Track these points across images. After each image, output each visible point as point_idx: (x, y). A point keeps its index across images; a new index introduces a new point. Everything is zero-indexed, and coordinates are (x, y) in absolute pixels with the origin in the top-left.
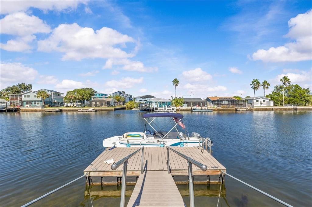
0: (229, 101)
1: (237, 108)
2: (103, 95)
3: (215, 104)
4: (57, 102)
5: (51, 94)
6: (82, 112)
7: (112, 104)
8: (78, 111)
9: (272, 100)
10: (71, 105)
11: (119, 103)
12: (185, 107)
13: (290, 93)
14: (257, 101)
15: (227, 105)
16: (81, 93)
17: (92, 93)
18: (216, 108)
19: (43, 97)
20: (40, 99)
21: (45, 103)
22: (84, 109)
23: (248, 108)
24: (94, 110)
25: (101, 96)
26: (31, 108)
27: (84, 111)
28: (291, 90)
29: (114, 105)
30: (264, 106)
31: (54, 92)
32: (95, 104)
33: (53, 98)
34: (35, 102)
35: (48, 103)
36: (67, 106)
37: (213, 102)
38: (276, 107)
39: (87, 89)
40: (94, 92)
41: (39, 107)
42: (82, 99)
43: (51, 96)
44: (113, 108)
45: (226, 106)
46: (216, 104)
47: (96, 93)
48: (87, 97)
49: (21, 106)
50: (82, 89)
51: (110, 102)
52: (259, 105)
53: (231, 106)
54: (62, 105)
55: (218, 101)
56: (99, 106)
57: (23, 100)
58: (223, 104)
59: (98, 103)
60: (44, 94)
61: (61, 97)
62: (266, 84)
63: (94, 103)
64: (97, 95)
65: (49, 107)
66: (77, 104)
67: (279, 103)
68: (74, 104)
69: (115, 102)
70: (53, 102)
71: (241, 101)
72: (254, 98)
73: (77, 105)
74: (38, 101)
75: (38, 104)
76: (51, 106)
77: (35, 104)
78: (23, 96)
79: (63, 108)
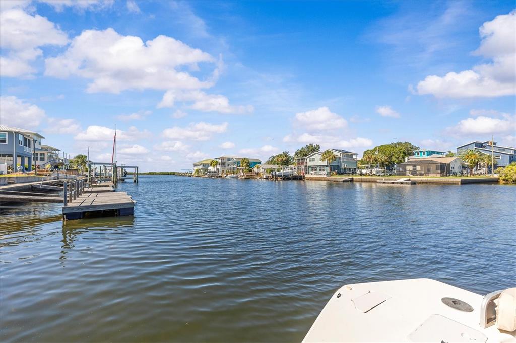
2: (434, 153)
4: (348, 167)
5: (339, 155)
6: (384, 184)
7: (457, 170)
8: (378, 182)
10: (368, 172)
11: (477, 170)
16: (388, 153)
17: (409, 151)
19: (329, 160)
20: (325, 163)
21: (332, 169)
22: (389, 180)
24: (410, 182)
25: (428, 155)
26: (315, 176)
27: (389, 183)
29: (462, 173)
31: (343, 151)
33: (342, 161)
34: (321, 167)
35: (336, 169)
36: (361, 174)
39: (399, 144)
40: (412, 148)
41: (324, 174)
42: (389, 162)
43: (340, 158)
44: (458, 179)
47: (418, 151)
48: (398, 158)
49: (306, 173)
50: (388, 145)
51: (449, 165)
54: (354, 172)
56: (421, 174)
57: (308, 165)
59: (418, 168)
60: (329, 156)
61: (354, 160)
63: (410, 168)
64: (418, 154)
65: (336, 174)
66: (378, 170)
68: (371, 171)
69: (464, 167)
70: (342, 167)
73: (377, 172)
74: (324, 166)
75: (324, 170)
76: (340, 173)
77: (320, 170)
78: (308, 160)
79: (355, 177)
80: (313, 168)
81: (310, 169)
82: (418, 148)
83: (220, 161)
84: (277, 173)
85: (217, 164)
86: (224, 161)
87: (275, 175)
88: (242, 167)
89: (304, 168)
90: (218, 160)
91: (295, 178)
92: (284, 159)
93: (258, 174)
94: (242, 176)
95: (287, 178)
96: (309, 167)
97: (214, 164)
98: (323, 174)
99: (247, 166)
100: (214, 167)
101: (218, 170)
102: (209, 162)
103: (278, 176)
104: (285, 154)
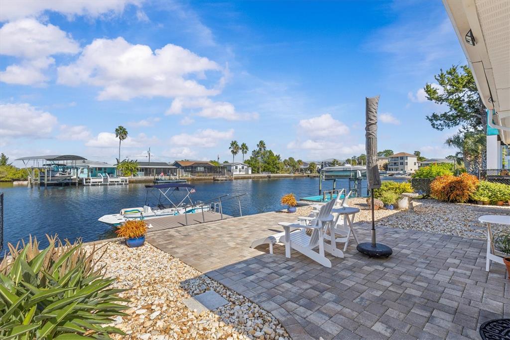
0: (205, 168)
1: (215, 176)
3: (187, 171)
9: (250, 167)
12: (141, 176)
13: (265, 159)
14: (236, 168)
15: (203, 172)
18: (189, 177)
23: (228, 176)
28: (266, 156)
30: (243, 173)
37: (185, 169)
38: (253, 175)
45: (202, 174)
46: (189, 171)
52: (238, 173)
53: (209, 174)
55: (192, 167)
58: (198, 172)
62: (244, 148)
67: (256, 169)
71: (219, 167)
72: (233, 164)
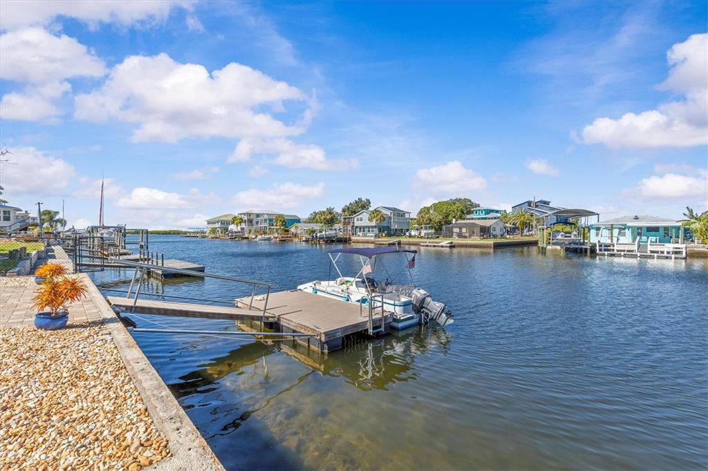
2: (492, 211)
4: (399, 228)
5: (389, 214)
7: (498, 232)
16: (444, 211)
17: (467, 208)
19: (378, 220)
20: (374, 223)
21: (381, 230)
24: (451, 245)
25: (485, 214)
26: (363, 238)
27: (431, 246)
29: (503, 235)
31: (394, 210)
32: (458, 232)
33: (392, 221)
34: (369, 227)
35: (385, 229)
36: (410, 236)
39: (458, 200)
40: (471, 205)
43: (390, 218)
44: (492, 242)
47: (478, 208)
49: (353, 235)
50: (446, 202)
51: (490, 227)
56: (466, 237)
57: (355, 225)
59: (464, 230)
60: (378, 215)
61: (406, 219)
64: (476, 213)
65: (386, 236)
68: (420, 232)
69: (505, 228)
70: (393, 227)
73: (425, 234)
74: (372, 227)
75: (372, 231)
76: (389, 235)
77: (369, 231)
78: (356, 219)
79: (403, 239)
80: (360, 228)
81: (358, 229)
82: (478, 206)
83: (246, 218)
84: (318, 235)
85: (241, 221)
86: (252, 217)
87: (316, 237)
88: (276, 226)
89: (351, 229)
90: (243, 216)
91: (340, 241)
92: (328, 217)
93: (296, 235)
94: (276, 238)
95: (330, 241)
96: (356, 227)
97: (238, 221)
98: (371, 236)
99: (283, 225)
100: (237, 226)
101: (242, 229)
102: (230, 219)
103: (320, 238)
104: (330, 211)
